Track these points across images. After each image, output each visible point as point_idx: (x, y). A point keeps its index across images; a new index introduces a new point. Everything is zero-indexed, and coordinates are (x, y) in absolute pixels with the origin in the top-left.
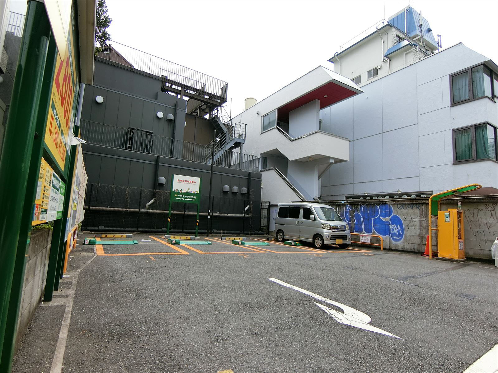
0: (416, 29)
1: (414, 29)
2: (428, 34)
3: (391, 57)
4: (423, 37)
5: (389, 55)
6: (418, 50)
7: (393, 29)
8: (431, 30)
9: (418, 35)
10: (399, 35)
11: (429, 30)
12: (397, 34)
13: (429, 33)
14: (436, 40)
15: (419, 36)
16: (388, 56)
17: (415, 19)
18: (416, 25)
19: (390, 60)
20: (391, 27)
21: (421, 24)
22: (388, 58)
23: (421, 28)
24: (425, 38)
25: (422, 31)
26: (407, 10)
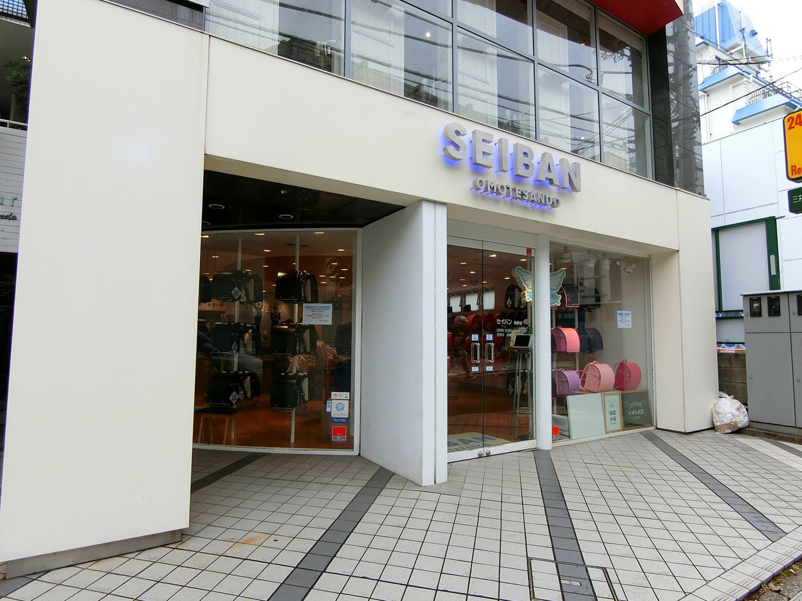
0: (735, 36)
1: (731, 35)
2: (752, 39)
3: (710, 90)
4: (747, 47)
5: (707, 89)
6: (751, 81)
7: (710, 48)
8: (757, 33)
9: (739, 45)
10: (719, 56)
11: (754, 33)
12: (716, 56)
13: (753, 37)
14: (765, 48)
15: (741, 45)
16: (705, 90)
17: (732, 18)
18: (735, 29)
19: (708, 96)
20: (708, 45)
21: (744, 29)
22: (705, 92)
23: (743, 33)
24: (750, 47)
25: (744, 37)
26: (719, 5)
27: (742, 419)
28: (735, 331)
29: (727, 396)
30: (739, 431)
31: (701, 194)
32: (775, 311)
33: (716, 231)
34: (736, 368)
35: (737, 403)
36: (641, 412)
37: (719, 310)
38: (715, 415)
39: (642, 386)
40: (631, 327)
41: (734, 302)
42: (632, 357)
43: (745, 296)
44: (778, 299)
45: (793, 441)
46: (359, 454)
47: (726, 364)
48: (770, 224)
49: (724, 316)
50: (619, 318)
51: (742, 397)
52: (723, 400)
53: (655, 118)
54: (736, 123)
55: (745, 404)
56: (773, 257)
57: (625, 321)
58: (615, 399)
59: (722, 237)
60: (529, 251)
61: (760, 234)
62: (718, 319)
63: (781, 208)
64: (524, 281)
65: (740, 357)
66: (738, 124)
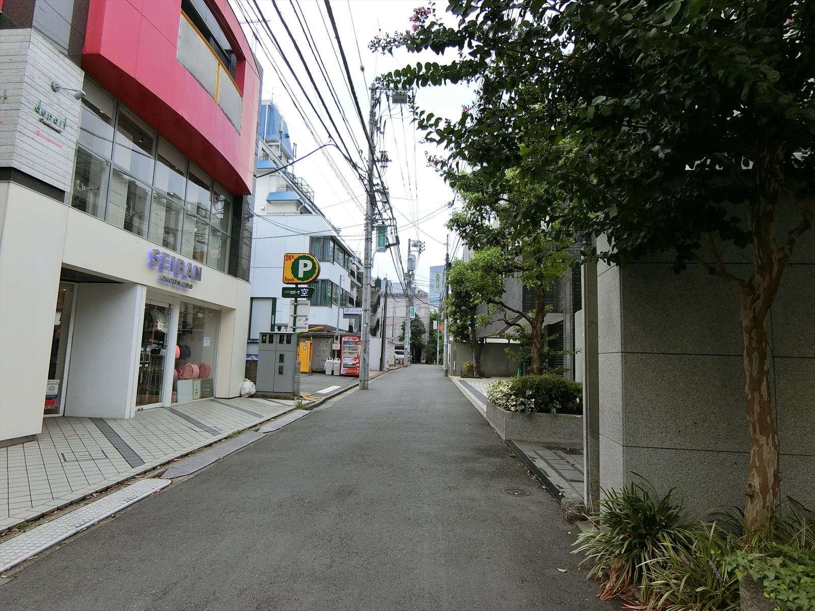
1: (274, 132)
11: (288, 136)
13: (287, 139)
14: (292, 149)
15: (278, 142)
17: (275, 120)
21: (282, 132)
23: (281, 135)
24: (284, 145)
25: (281, 137)
26: (269, 106)
27: (253, 391)
28: (254, 349)
29: (248, 380)
30: (251, 396)
31: (248, 280)
32: (271, 341)
33: (252, 299)
34: (253, 368)
35: (252, 383)
36: (209, 389)
37: (249, 339)
38: (242, 389)
39: (210, 377)
40: (209, 345)
41: (256, 335)
42: (207, 361)
43: (261, 333)
44: (273, 336)
45: (272, 398)
46: (64, 415)
47: (249, 366)
48: (274, 300)
49: (251, 342)
50: (205, 341)
51: (254, 380)
52: (246, 382)
53: (232, 239)
54: (269, 201)
55: (255, 384)
56: (273, 316)
57: (207, 342)
58: (198, 383)
59: (255, 302)
60: (170, 305)
61: (270, 303)
62: (248, 343)
63: (278, 294)
64: (158, 318)
65: (255, 362)
66: (270, 203)
